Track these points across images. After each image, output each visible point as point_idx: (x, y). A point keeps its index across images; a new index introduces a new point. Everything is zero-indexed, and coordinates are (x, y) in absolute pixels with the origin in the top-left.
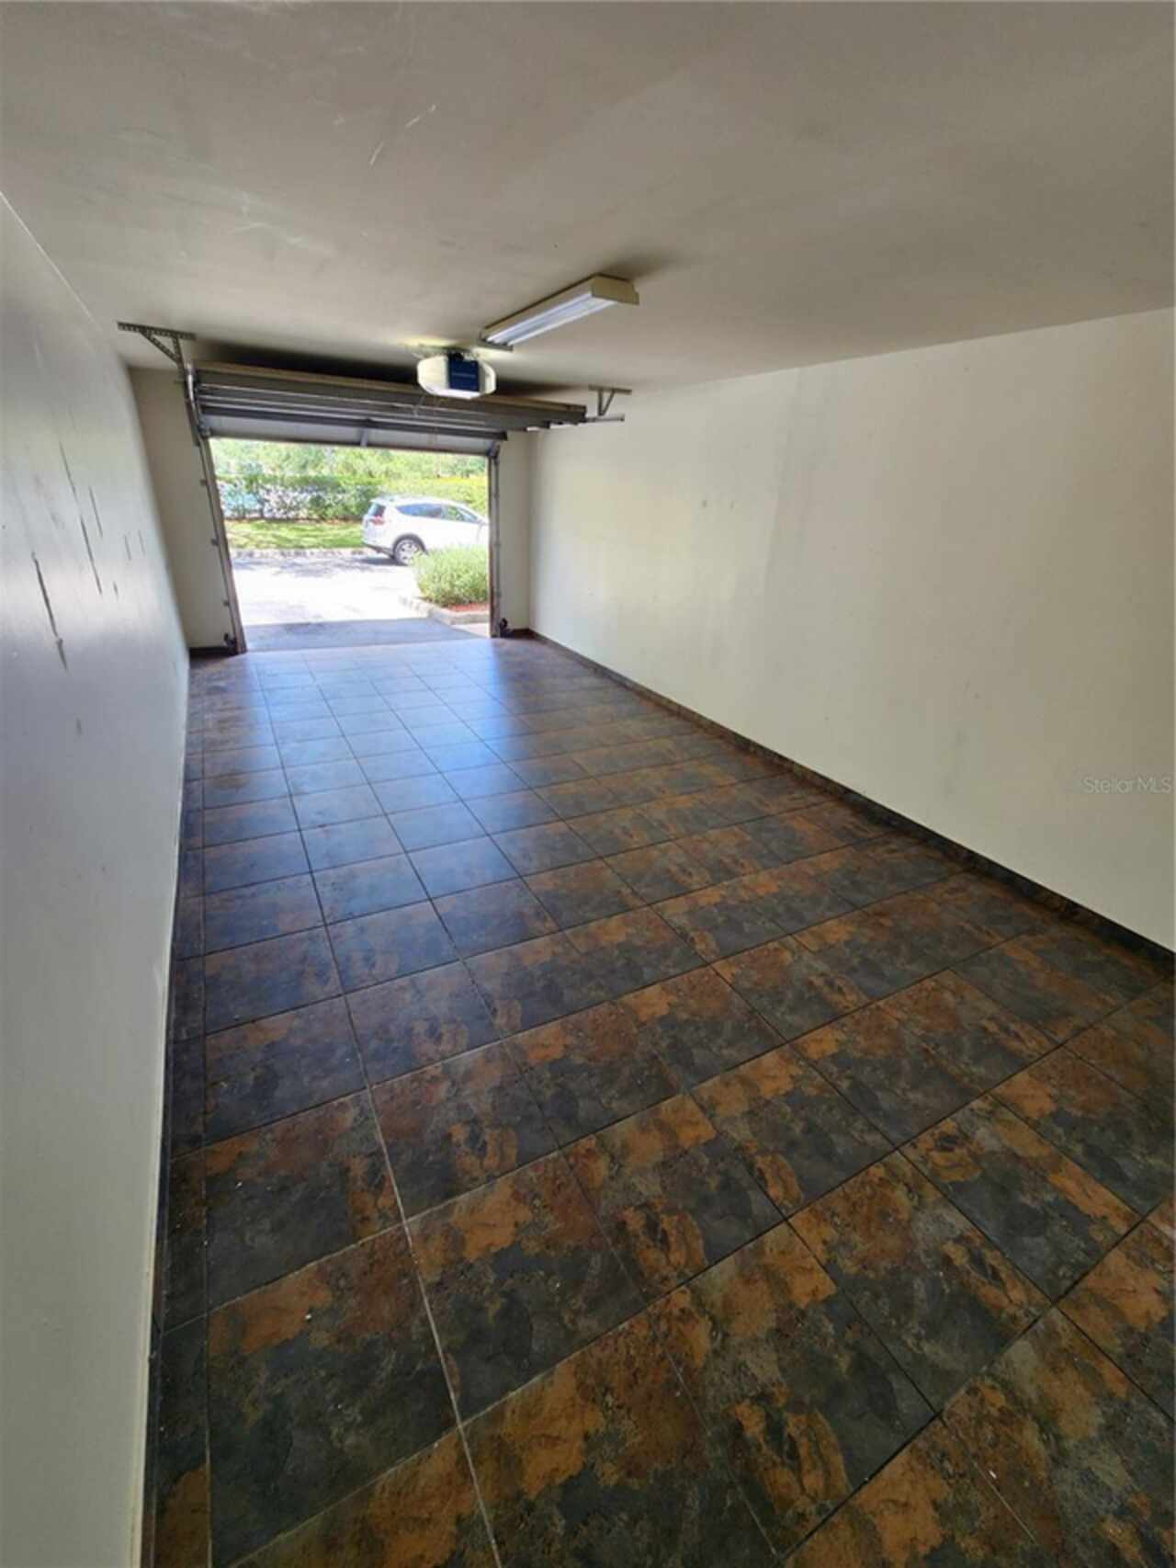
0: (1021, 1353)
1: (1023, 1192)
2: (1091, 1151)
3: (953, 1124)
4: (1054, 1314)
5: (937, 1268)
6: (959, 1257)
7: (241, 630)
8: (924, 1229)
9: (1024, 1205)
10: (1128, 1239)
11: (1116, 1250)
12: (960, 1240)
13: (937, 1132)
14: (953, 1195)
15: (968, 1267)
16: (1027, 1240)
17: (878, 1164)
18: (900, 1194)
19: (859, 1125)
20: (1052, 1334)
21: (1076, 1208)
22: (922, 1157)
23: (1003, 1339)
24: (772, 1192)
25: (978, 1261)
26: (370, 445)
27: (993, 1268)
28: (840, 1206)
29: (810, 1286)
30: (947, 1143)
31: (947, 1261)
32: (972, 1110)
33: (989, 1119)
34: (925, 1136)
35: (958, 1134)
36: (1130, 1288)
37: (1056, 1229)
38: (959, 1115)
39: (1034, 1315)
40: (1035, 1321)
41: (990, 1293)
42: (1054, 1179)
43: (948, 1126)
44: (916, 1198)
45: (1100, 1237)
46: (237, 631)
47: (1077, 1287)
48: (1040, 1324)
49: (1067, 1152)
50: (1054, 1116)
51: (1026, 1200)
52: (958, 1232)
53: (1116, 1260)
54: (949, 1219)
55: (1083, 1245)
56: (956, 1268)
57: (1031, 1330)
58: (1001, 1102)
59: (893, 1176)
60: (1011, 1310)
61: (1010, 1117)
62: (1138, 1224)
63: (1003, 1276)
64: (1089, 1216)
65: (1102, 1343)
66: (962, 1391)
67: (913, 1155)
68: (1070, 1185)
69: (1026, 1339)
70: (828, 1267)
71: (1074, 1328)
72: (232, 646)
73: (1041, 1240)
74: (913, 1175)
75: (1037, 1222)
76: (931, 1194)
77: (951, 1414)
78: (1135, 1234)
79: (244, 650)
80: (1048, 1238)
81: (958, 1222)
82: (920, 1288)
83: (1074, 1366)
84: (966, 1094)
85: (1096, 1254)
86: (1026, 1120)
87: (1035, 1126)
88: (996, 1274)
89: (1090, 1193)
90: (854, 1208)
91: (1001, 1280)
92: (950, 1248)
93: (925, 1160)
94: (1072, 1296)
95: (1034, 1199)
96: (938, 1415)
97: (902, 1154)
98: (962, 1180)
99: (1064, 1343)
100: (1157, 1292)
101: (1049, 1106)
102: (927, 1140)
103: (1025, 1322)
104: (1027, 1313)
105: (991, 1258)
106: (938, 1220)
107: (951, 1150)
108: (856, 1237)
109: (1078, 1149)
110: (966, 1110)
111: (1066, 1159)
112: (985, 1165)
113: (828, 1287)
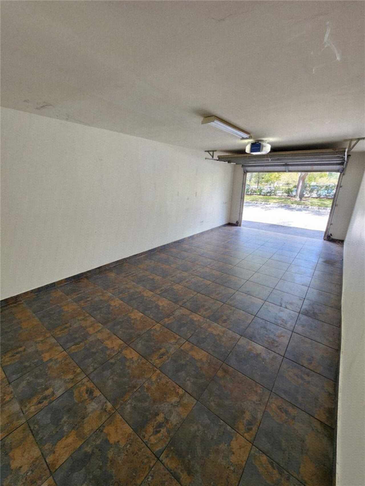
0: (16, 407)
1: (68, 418)
2: (88, 456)
3: (98, 395)
4: (23, 421)
5: (46, 386)
6: (47, 392)
7: (241, 221)
8: (57, 383)
9: (63, 417)
10: (44, 462)
11: (40, 453)
12: (53, 393)
13: (95, 389)
14: (69, 392)
15: (44, 395)
16: (49, 416)
17: (81, 370)
18: (71, 376)
19: (96, 366)
20: (18, 418)
21: (60, 439)
22: (84, 383)
23: (22, 402)
24: (73, 347)
25: (45, 398)
26: (290, 171)
27: (42, 402)
28: (68, 361)
29: (46, 357)
30: (90, 392)
31: (47, 389)
32: (106, 403)
33: (102, 409)
34: (92, 385)
35: (94, 396)
36: (24, 455)
37: (53, 428)
38: (102, 397)
39: (25, 413)
40: (23, 414)
41: (35, 400)
42: (74, 432)
43: (97, 393)
44: (68, 381)
45: (47, 447)
46: (240, 220)
47: (30, 431)
48: (22, 415)
49: (87, 442)
50: (107, 441)
51: (65, 418)
52: (55, 393)
53: (36, 452)
54: (60, 390)
55: (44, 438)
56: (44, 391)
57: (21, 412)
58: (111, 416)
59: (77, 375)
60: (28, 406)
61: (104, 419)
62: (50, 470)
63: (39, 405)
64: (55, 445)
65: (11, 435)
66: (12, 390)
67: (85, 380)
68: (70, 440)
69: (19, 409)
70: (51, 360)
71: (18, 427)
72: (237, 224)
73: (49, 421)
74: (77, 381)
75: (56, 421)
76: (70, 385)
77: (8, 387)
78: (45, 465)
79: (240, 226)
80: (49, 424)
81: (59, 393)
82: (41, 381)
83: (7, 423)
84: (114, 402)
85: (40, 443)
86: (103, 426)
87: (100, 430)
88: (40, 403)
89: (66, 449)
90: (67, 365)
91: (38, 404)
92: (51, 390)
93: (83, 384)
94: (28, 428)
95: (65, 422)
96: (9, 383)
97: (85, 377)
98: (74, 396)
99: (14, 422)
100: (21, 467)
101: (112, 440)
102: (90, 385)
103: (24, 410)
104: (26, 411)
105: (46, 402)
106: (61, 387)
107: (87, 393)
108: (58, 365)
109: (88, 449)
110: (105, 400)
111: (83, 441)
112: (80, 405)
113: (45, 360)
